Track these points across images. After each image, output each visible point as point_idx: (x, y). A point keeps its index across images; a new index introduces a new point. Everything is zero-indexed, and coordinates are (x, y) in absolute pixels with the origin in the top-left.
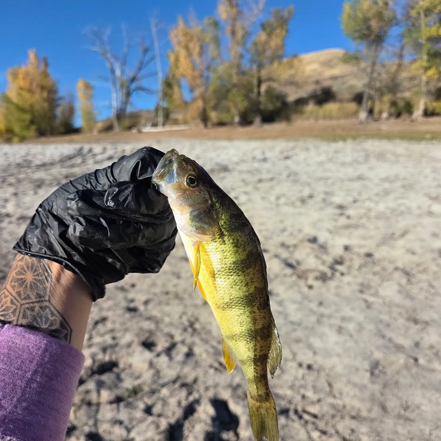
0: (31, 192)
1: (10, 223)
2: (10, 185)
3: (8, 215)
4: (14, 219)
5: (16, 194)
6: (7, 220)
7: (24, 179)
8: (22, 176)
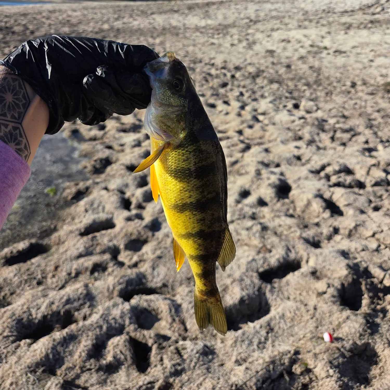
0: (343, 32)
1: (329, 54)
2: (323, 25)
3: (326, 48)
4: (331, 51)
5: (329, 33)
6: (325, 52)
7: (333, 22)
8: (331, 19)
